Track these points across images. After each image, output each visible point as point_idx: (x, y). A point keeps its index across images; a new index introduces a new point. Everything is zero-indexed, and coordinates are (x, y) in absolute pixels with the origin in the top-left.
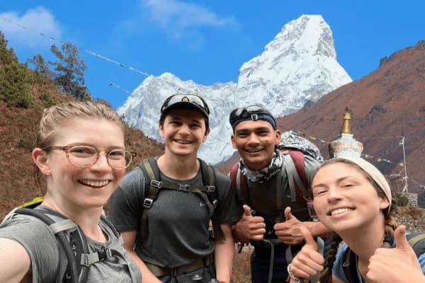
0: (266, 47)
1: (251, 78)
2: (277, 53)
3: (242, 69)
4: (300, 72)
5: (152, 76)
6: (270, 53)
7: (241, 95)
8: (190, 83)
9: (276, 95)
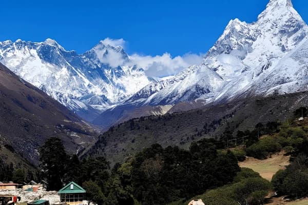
0: (267, 5)
1: (264, 19)
2: (272, 7)
3: (258, 18)
4: (283, 14)
5: (232, 20)
6: (269, 8)
7: (262, 26)
8: (244, 22)
9: (275, 25)
